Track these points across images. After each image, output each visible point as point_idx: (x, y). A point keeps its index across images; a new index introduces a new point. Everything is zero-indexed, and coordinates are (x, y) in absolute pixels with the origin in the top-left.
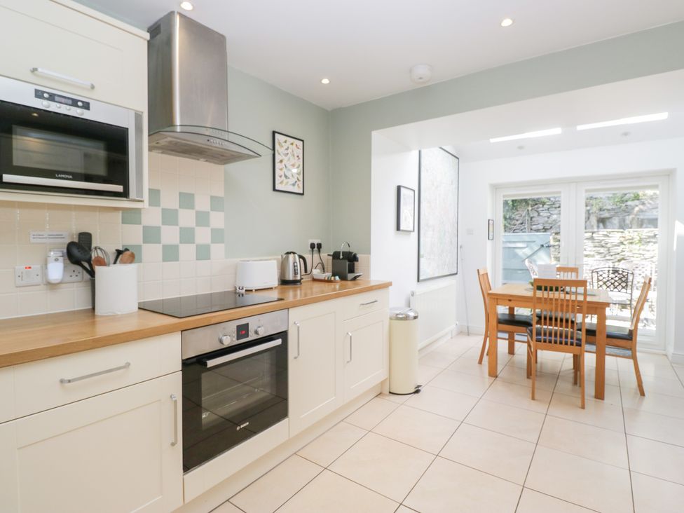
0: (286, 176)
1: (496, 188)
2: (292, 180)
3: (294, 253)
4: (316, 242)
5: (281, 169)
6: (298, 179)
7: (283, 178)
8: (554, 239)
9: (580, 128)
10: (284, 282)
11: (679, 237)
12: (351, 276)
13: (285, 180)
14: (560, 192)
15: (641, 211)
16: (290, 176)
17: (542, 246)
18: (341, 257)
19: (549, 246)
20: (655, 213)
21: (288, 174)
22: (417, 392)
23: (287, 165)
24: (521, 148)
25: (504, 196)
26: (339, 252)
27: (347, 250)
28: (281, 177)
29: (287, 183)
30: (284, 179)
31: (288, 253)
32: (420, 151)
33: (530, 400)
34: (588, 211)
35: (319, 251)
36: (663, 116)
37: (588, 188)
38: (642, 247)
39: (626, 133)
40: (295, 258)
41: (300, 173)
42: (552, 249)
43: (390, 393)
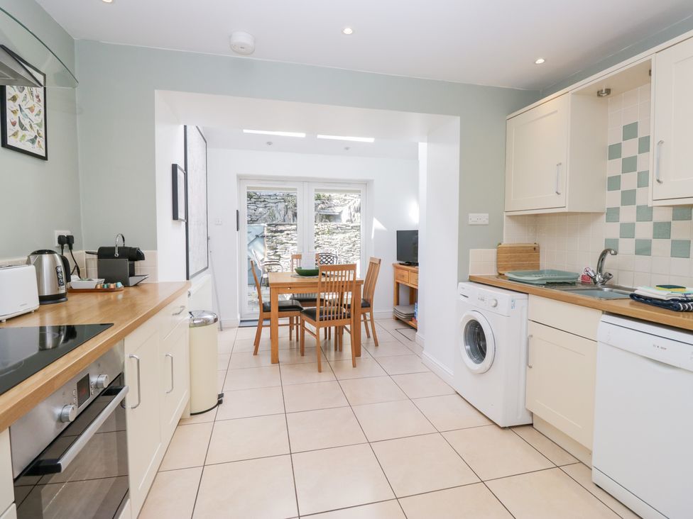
0: (22, 126)
1: (241, 178)
2: (30, 134)
3: (50, 252)
4: (66, 233)
5: (14, 112)
6: (39, 134)
7: (17, 128)
8: (268, 230)
9: (319, 136)
10: (43, 300)
11: (376, 231)
12: (132, 280)
13: (21, 133)
14: (296, 189)
15: (322, 209)
16: (28, 127)
17: (257, 236)
18: (117, 254)
19: (263, 237)
20: (330, 211)
21: (26, 122)
22: (220, 402)
23: (23, 108)
24: (269, 143)
25: (248, 188)
26: (113, 249)
27: (121, 245)
28: (14, 124)
29: (24, 136)
30: (19, 129)
31: (41, 252)
32: (185, 127)
33: (317, 373)
34: (287, 206)
35: (71, 248)
36: (371, 140)
37: (317, 188)
38: (330, 237)
39: (347, 148)
40: (54, 261)
41: (41, 123)
42: (266, 239)
43: (191, 414)
